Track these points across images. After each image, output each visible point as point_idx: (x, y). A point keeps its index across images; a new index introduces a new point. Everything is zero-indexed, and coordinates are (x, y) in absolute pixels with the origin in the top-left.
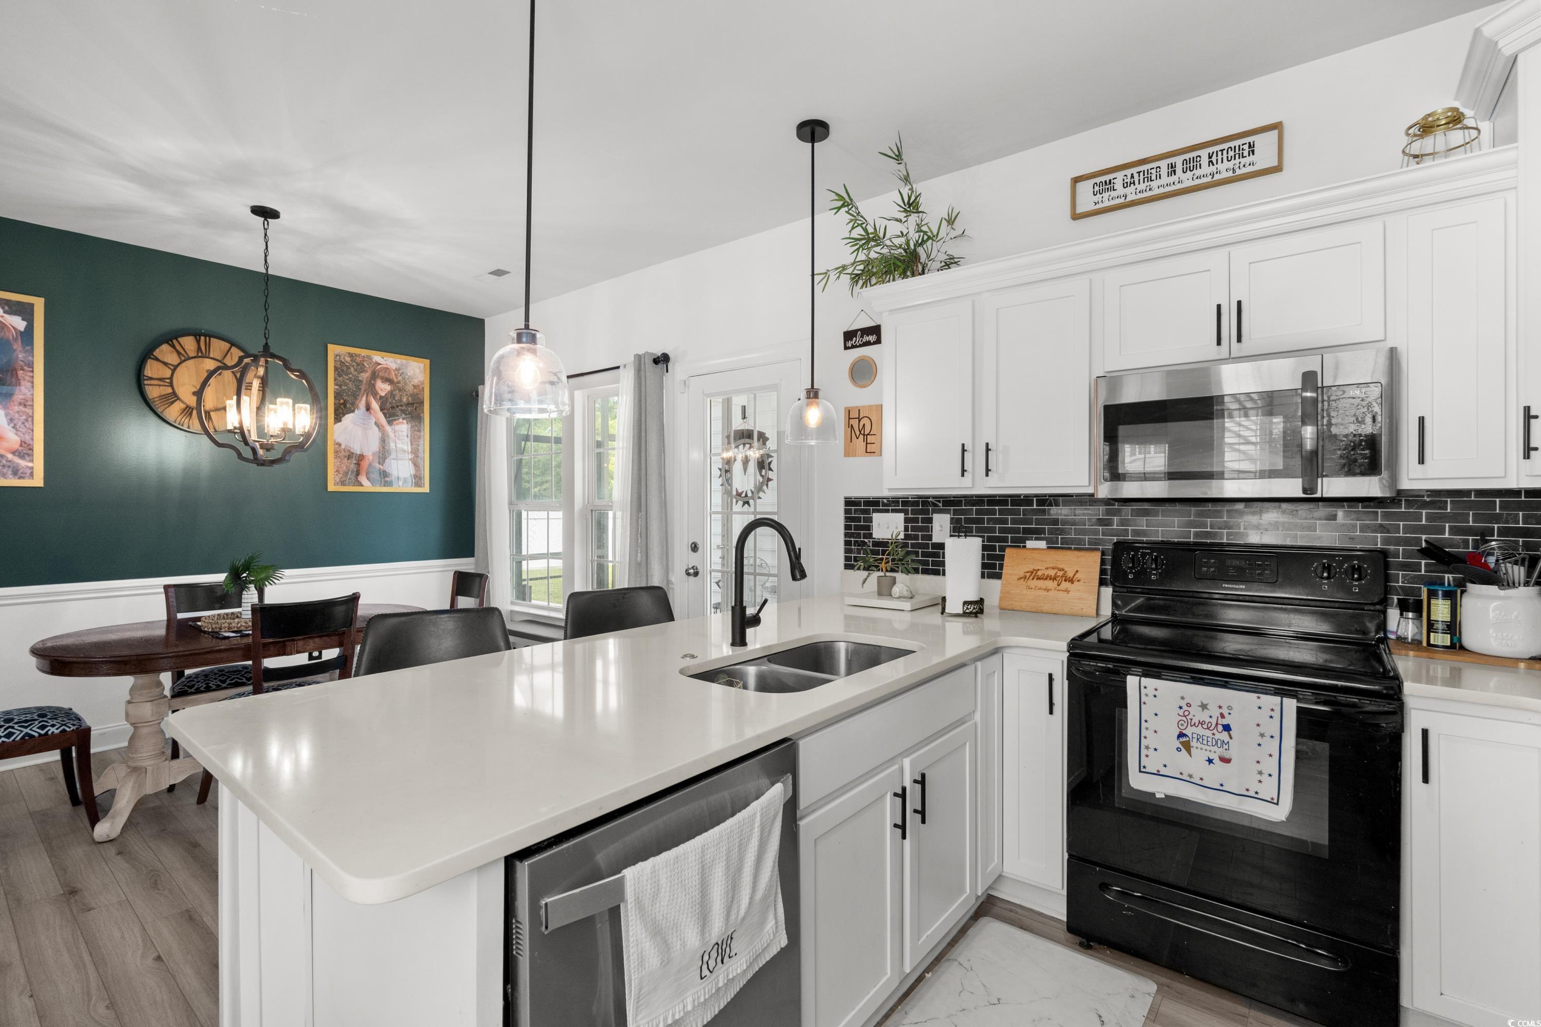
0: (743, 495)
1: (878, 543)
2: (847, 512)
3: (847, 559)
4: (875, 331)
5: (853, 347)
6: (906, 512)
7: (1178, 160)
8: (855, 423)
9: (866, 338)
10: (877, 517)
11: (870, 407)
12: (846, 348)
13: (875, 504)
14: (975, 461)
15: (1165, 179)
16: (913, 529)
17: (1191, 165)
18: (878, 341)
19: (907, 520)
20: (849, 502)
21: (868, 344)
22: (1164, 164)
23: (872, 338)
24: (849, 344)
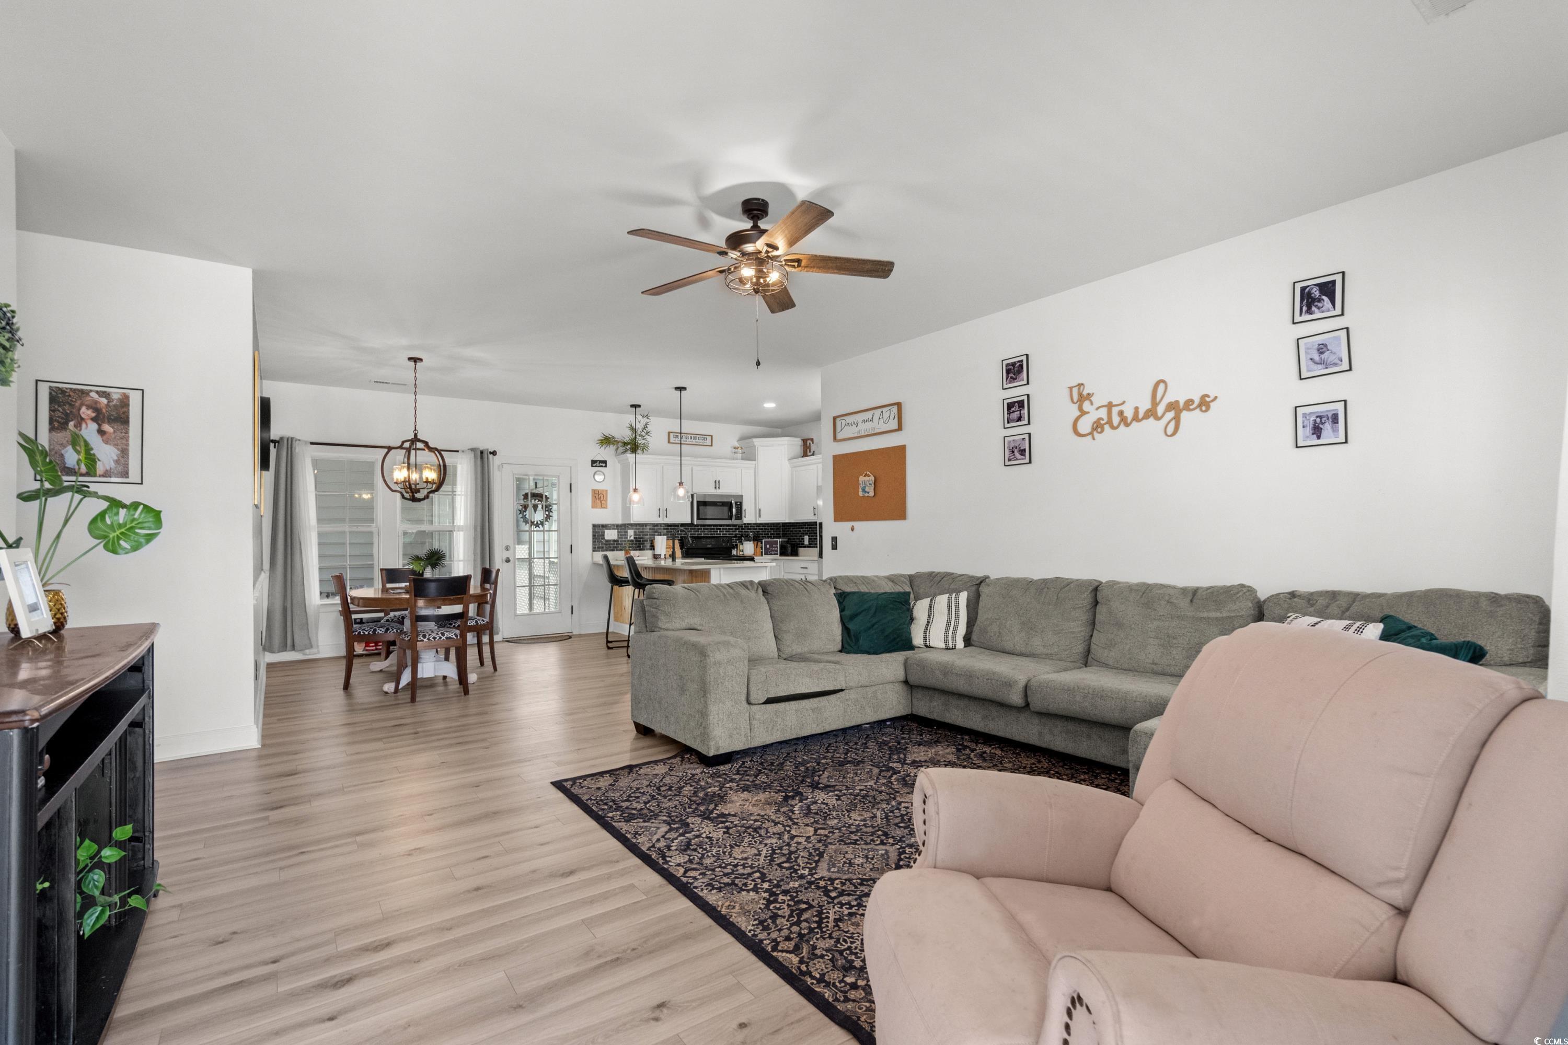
0: (535, 523)
1: (607, 541)
2: (593, 529)
3: (594, 548)
4: (605, 462)
5: (595, 466)
6: (618, 529)
7: (692, 436)
8: (597, 496)
9: (601, 464)
10: (607, 532)
11: (603, 490)
12: (592, 466)
13: (605, 526)
14: (663, 513)
15: (689, 440)
16: (621, 535)
17: (695, 438)
18: (606, 466)
19: (618, 532)
20: (594, 526)
21: (601, 466)
22: (689, 436)
23: (604, 465)
24: (594, 465)
